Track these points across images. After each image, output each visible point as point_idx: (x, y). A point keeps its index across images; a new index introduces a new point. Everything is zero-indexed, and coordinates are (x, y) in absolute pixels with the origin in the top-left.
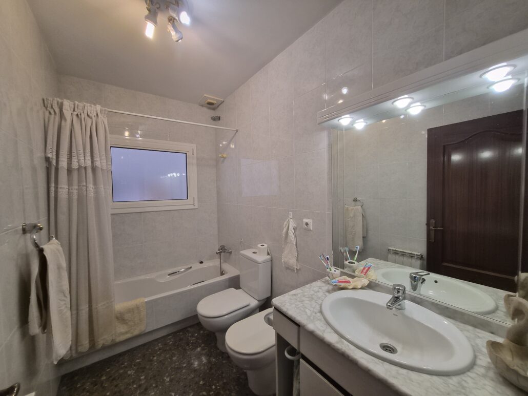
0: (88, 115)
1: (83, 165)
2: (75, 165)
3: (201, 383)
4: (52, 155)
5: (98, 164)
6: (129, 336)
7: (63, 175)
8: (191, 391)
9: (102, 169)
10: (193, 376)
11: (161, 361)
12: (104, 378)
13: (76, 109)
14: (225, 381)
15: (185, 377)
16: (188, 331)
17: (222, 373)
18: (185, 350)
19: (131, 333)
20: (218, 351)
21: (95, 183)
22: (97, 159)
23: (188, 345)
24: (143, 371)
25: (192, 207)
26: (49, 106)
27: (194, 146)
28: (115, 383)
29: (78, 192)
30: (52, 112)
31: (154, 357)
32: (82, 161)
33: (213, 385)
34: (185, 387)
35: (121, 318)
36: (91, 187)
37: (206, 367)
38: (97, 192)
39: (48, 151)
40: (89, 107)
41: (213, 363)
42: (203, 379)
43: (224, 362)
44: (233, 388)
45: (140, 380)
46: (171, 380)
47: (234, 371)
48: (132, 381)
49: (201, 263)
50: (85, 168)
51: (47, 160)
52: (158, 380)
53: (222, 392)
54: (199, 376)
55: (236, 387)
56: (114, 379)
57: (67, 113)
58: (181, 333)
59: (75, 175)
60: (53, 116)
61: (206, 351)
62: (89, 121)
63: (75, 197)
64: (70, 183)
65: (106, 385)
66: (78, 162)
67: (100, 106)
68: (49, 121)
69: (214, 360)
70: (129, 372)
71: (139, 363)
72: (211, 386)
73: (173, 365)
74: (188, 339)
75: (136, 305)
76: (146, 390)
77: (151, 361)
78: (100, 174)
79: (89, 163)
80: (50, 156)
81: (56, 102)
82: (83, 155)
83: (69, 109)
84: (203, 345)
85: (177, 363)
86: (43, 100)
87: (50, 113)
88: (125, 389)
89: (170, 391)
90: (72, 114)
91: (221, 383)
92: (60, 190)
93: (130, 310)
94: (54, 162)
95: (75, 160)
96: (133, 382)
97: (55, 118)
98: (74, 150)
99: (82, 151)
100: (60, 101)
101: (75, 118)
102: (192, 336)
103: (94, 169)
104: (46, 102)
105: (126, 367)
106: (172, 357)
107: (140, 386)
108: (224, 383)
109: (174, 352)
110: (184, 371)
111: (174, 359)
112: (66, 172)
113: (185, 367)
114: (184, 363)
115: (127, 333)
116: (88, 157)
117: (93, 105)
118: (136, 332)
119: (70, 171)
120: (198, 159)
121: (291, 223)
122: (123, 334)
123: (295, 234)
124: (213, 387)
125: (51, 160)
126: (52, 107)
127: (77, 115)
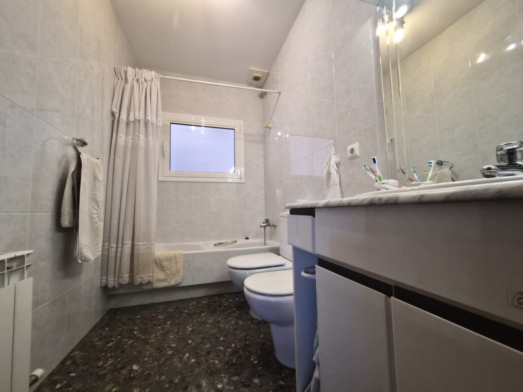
0: (145, 80)
1: (137, 118)
2: (132, 118)
3: (221, 339)
4: (116, 111)
5: (149, 118)
6: (165, 284)
7: (123, 126)
8: (208, 343)
9: (152, 123)
10: (215, 331)
11: (189, 314)
12: (139, 316)
13: (137, 74)
14: (248, 343)
15: (207, 331)
16: (223, 297)
17: (247, 335)
18: (216, 309)
19: (168, 283)
20: (249, 316)
21: (146, 135)
22: (149, 113)
23: (220, 306)
24: (171, 319)
25: (239, 181)
26: (119, 73)
27: (242, 122)
28: (145, 322)
29: (133, 142)
30: (120, 77)
31: (185, 310)
32: (137, 115)
33: (234, 343)
34: (204, 338)
35: (159, 264)
36: (142, 137)
37: (231, 327)
38: (147, 143)
39: (114, 107)
40: (146, 73)
41: (240, 325)
42: (225, 336)
43: (252, 326)
44: (255, 351)
45: (166, 324)
46: (192, 331)
47: (262, 336)
48: (159, 323)
49: (247, 238)
50: (139, 121)
51: (113, 114)
52: (181, 328)
53: (241, 352)
54: (221, 333)
55: (259, 351)
56: (146, 319)
57: (130, 79)
58: (217, 297)
59: (131, 126)
60: (120, 80)
61: (237, 314)
62: (145, 83)
63: (130, 145)
64: (127, 134)
65: (138, 322)
66: (134, 116)
67: (154, 72)
68: (117, 83)
69: (242, 323)
70: (160, 317)
71: (171, 312)
72: (230, 344)
73: (199, 320)
74: (222, 302)
75: (175, 255)
76: (168, 332)
77: (182, 312)
78: (150, 128)
79: (142, 117)
80: (114, 110)
81: (123, 70)
82: (138, 110)
83: (131, 75)
84: (234, 309)
85: (204, 319)
86: (115, 69)
87: (119, 79)
88: (151, 328)
89: (188, 339)
90: (133, 79)
91: (242, 344)
92: (119, 138)
93: (169, 259)
94: (117, 116)
95: (132, 114)
96: (159, 325)
97: (121, 82)
98: (132, 106)
99: (138, 107)
100: (125, 68)
101: (135, 82)
102: (227, 301)
103: (146, 124)
104: (116, 70)
105: (159, 313)
106: (201, 313)
107: (164, 328)
108: (246, 345)
109: (204, 309)
110: (208, 326)
111: (203, 315)
112: (125, 124)
113: (210, 323)
114: (210, 320)
115: (164, 280)
116: (142, 112)
117: (149, 71)
118: (173, 283)
119: (128, 124)
120: (245, 135)
121: (332, 158)
122: (160, 280)
123: (338, 171)
124: (233, 345)
125: (115, 114)
126: (120, 75)
127: (137, 80)
